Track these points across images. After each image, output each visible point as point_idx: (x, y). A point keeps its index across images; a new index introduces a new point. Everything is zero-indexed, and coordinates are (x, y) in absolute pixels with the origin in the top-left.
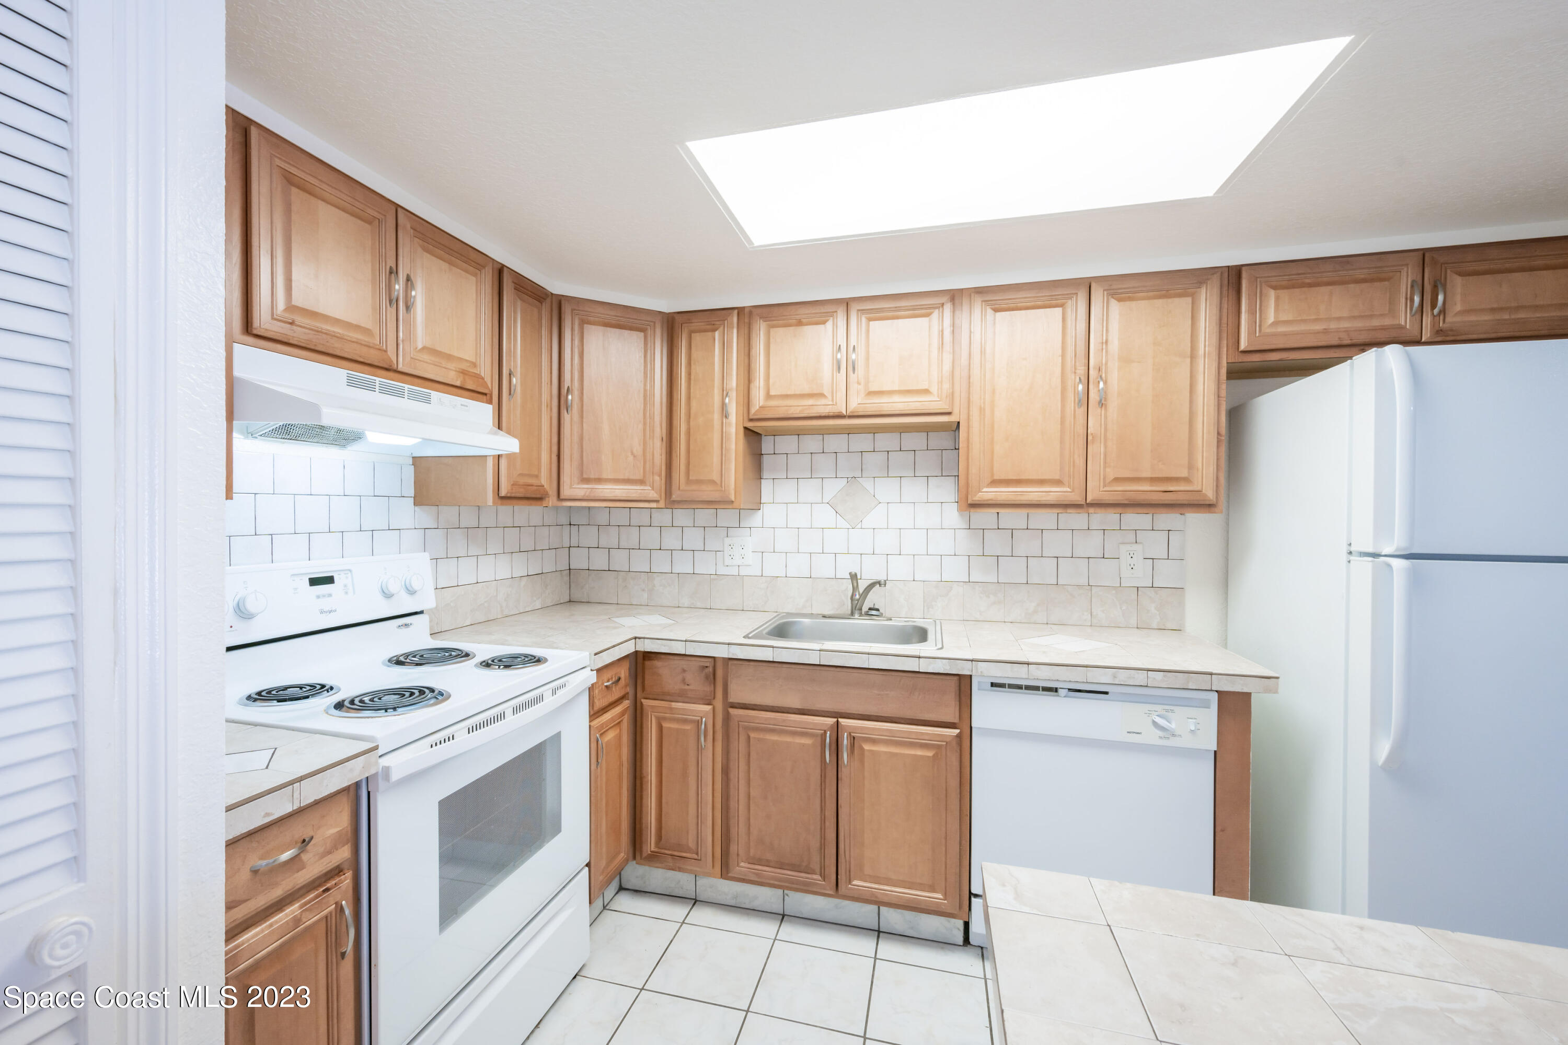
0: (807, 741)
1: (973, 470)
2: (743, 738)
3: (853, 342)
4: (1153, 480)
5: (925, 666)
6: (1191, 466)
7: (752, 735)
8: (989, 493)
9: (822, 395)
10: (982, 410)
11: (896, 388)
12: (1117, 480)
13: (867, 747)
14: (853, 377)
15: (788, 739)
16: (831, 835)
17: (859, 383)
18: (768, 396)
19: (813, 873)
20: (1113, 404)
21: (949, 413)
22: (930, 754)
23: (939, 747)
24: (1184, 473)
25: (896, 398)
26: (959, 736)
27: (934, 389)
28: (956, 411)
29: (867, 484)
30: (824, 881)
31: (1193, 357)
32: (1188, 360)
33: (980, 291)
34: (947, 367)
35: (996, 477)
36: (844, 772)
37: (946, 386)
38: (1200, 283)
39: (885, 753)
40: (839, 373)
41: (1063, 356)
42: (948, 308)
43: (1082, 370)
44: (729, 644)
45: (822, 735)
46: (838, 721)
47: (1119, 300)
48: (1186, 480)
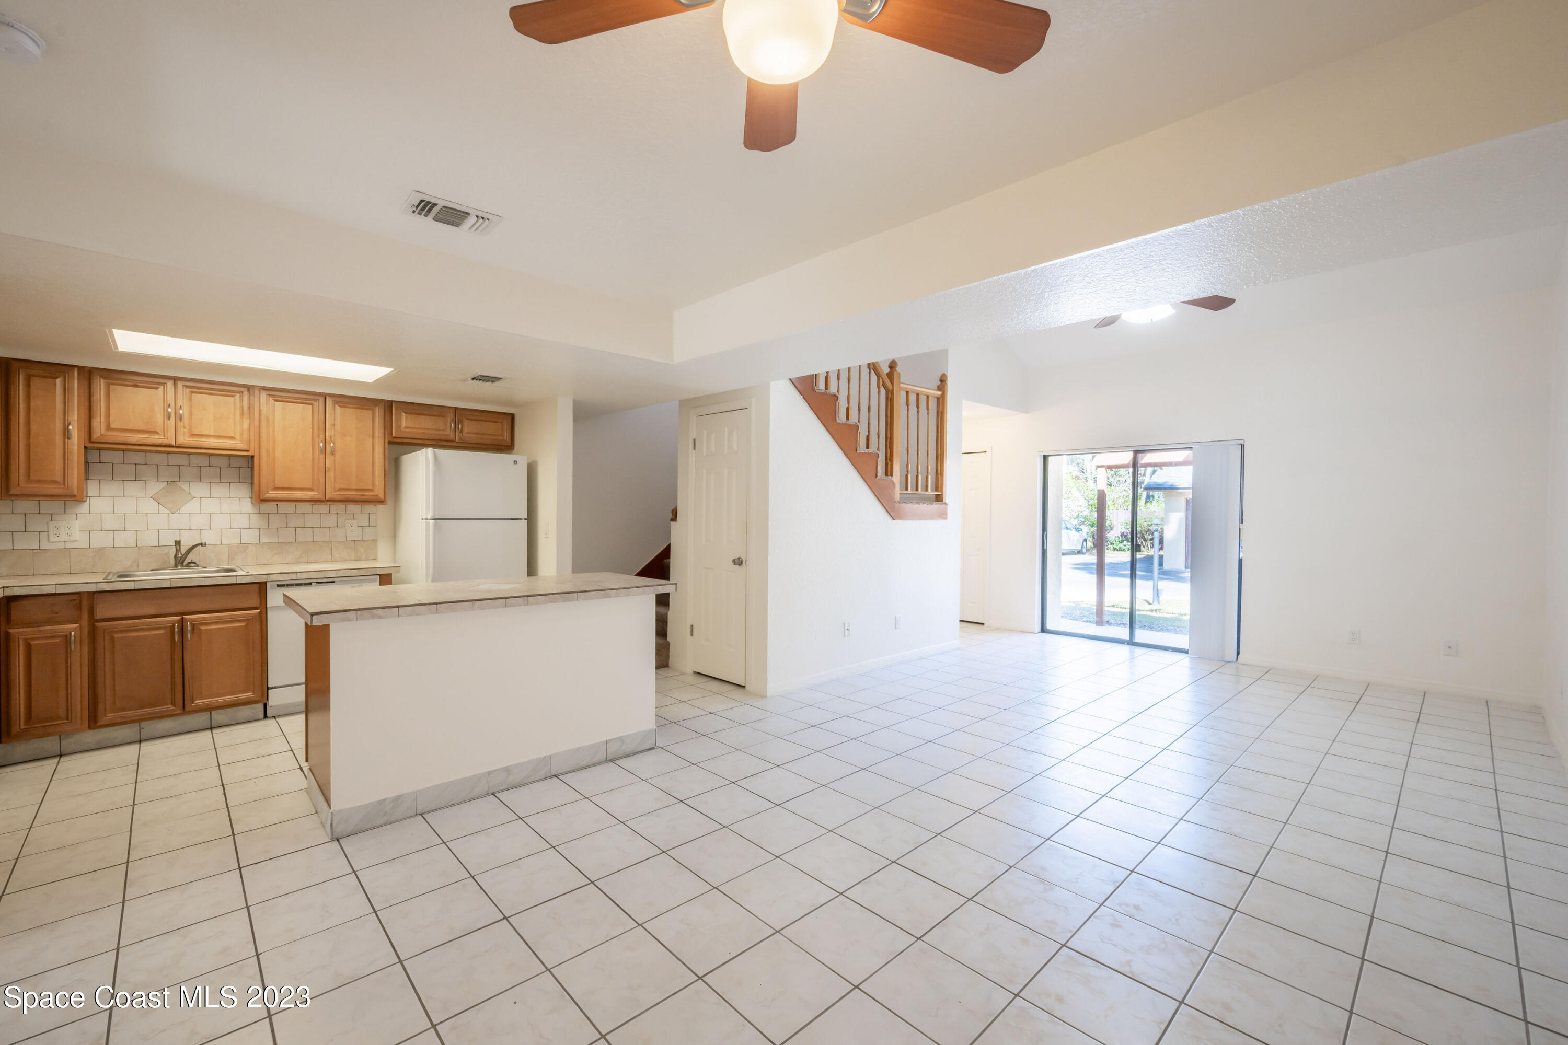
0: (161, 632)
1: (263, 482)
2: (107, 638)
3: (179, 403)
4: (357, 490)
5: (239, 581)
6: (373, 485)
7: (116, 636)
8: (272, 494)
9: (156, 433)
10: (268, 451)
11: (212, 434)
12: (341, 489)
13: (203, 628)
14: (179, 424)
15: (146, 633)
16: (179, 680)
17: (185, 428)
18: (108, 428)
19: (166, 704)
20: (338, 455)
21: (247, 451)
22: (243, 624)
23: (248, 620)
24: (370, 487)
25: (212, 440)
26: (259, 613)
27: (238, 437)
28: (252, 450)
29: (185, 486)
30: (175, 706)
31: (373, 437)
32: (371, 439)
33: (265, 389)
34: (246, 426)
35: (277, 486)
36: (187, 644)
37: (246, 436)
38: (376, 405)
39: (215, 629)
40: (169, 420)
41: (313, 428)
42: (246, 393)
43: (322, 436)
44: (96, 583)
45: (171, 627)
46: (182, 618)
47: (340, 406)
48: (372, 490)
